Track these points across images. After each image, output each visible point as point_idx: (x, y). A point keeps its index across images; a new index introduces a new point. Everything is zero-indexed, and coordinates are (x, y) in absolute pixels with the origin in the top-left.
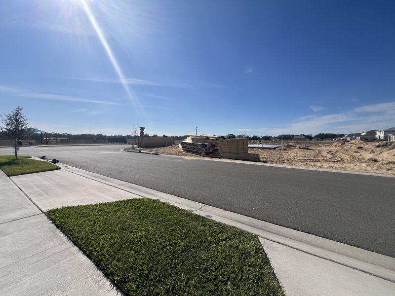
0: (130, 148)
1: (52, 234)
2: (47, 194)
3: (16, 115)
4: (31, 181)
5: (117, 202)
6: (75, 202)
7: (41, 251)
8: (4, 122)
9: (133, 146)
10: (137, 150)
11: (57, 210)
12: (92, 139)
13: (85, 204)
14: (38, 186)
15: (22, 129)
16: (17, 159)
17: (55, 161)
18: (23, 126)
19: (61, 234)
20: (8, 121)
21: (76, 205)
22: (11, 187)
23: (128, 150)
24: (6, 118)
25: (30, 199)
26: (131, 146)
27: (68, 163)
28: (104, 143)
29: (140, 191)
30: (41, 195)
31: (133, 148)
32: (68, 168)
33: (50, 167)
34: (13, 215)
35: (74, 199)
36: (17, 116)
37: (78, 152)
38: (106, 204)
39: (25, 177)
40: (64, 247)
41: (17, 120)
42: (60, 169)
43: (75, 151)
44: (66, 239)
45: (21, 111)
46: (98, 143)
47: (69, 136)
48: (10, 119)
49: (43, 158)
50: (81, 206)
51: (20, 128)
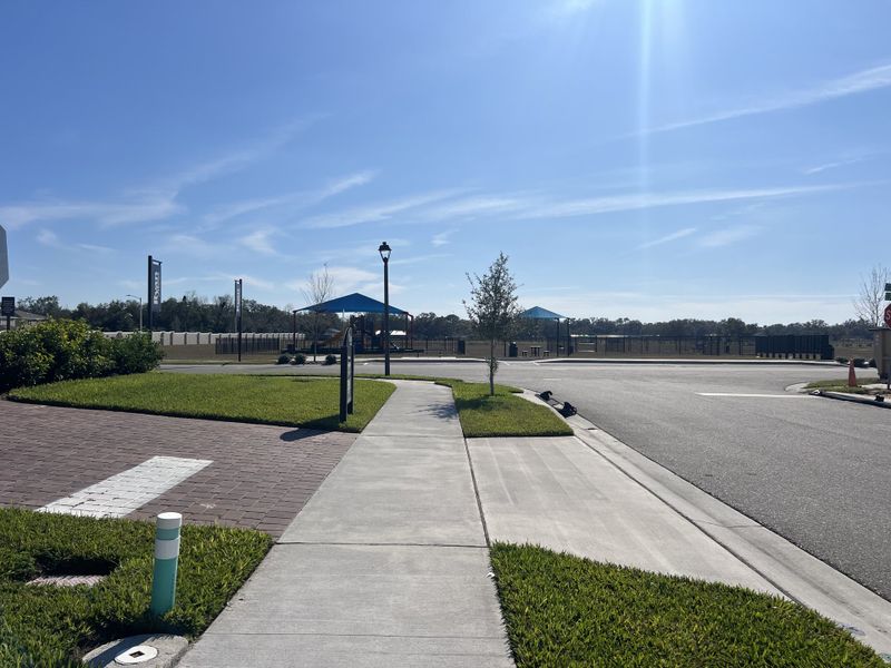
0: (834, 383)
1: (483, 607)
2: (515, 500)
3: (496, 278)
4: (497, 458)
5: (676, 580)
6: (562, 539)
7: (451, 634)
8: (474, 296)
9: (852, 373)
10: (866, 392)
11: (514, 547)
12: (704, 339)
13: (580, 554)
14: (507, 475)
15: (505, 314)
16: (492, 394)
17: (568, 410)
18: (507, 304)
19: (498, 615)
20: (482, 293)
21: (558, 550)
22: (460, 463)
23: (823, 390)
24: (478, 287)
25: (480, 504)
26: (842, 372)
27: (597, 420)
28: (741, 353)
29: (791, 568)
30: (503, 499)
31: (853, 382)
32: (592, 436)
33: (549, 426)
34: (440, 533)
35: (565, 533)
36: (498, 278)
37: (642, 384)
38: (636, 573)
39: (492, 446)
40: (490, 648)
41: (497, 289)
42: (570, 434)
43: (632, 383)
44: (502, 630)
45: (506, 266)
46: (717, 354)
47: (634, 328)
48: (485, 290)
49: (545, 396)
50: (570, 556)
51: (502, 311)
